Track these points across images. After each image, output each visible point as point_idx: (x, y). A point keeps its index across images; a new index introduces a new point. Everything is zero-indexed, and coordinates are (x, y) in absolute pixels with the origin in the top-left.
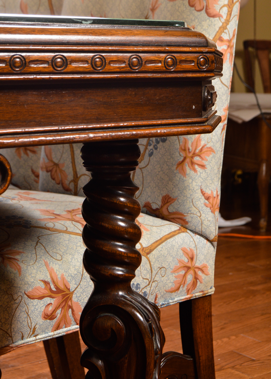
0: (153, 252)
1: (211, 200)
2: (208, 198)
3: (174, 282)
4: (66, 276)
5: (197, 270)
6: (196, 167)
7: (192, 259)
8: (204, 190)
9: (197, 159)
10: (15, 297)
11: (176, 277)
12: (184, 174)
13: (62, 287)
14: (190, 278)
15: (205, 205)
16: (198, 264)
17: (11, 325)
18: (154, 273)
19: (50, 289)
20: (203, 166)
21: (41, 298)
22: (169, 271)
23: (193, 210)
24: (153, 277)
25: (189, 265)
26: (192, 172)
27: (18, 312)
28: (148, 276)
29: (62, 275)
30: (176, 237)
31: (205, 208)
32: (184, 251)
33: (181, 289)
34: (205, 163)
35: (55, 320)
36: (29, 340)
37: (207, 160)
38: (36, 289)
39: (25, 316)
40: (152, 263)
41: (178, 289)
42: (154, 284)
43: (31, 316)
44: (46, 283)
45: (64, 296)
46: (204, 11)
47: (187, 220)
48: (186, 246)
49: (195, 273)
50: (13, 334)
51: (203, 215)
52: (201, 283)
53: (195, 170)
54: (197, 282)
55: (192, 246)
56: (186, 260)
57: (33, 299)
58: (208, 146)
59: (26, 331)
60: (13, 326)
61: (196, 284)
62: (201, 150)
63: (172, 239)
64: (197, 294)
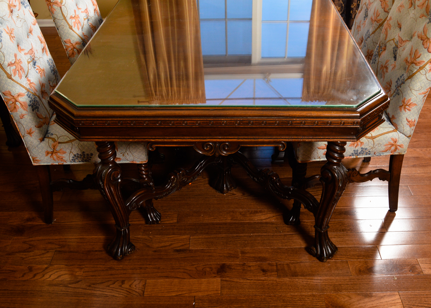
0: (376, 138)
1: (410, 123)
2: (409, 122)
3: (385, 149)
5: (397, 146)
6: (406, 110)
7: (395, 142)
8: (408, 118)
9: (407, 107)
10: (313, 148)
11: (386, 147)
12: (401, 111)
14: (393, 148)
15: (407, 124)
16: (398, 144)
17: (311, 155)
18: (375, 145)
20: (409, 110)
21: (323, 149)
22: (382, 145)
23: (401, 125)
24: (374, 146)
25: (394, 144)
26: (404, 111)
27: (314, 152)
28: (372, 146)
30: (390, 133)
31: (407, 125)
32: (392, 139)
33: (388, 151)
34: (410, 109)
36: (317, 160)
37: (412, 108)
38: (322, 146)
39: (317, 153)
40: (375, 142)
41: (387, 151)
42: (374, 149)
43: (319, 154)
46: (427, 49)
47: (398, 127)
48: (393, 137)
49: (396, 147)
50: (311, 158)
51: (405, 128)
52: (398, 150)
53: (405, 111)
54: (396, 150)
55: (397, 137)
56: (392, 142)
57: (320, 149)
58: (414, 103)
59: (316, 157)
60: (311, 156)
61: (396, 151)
62: (410, 104)
63: (387, 134)
64: (396, 154)
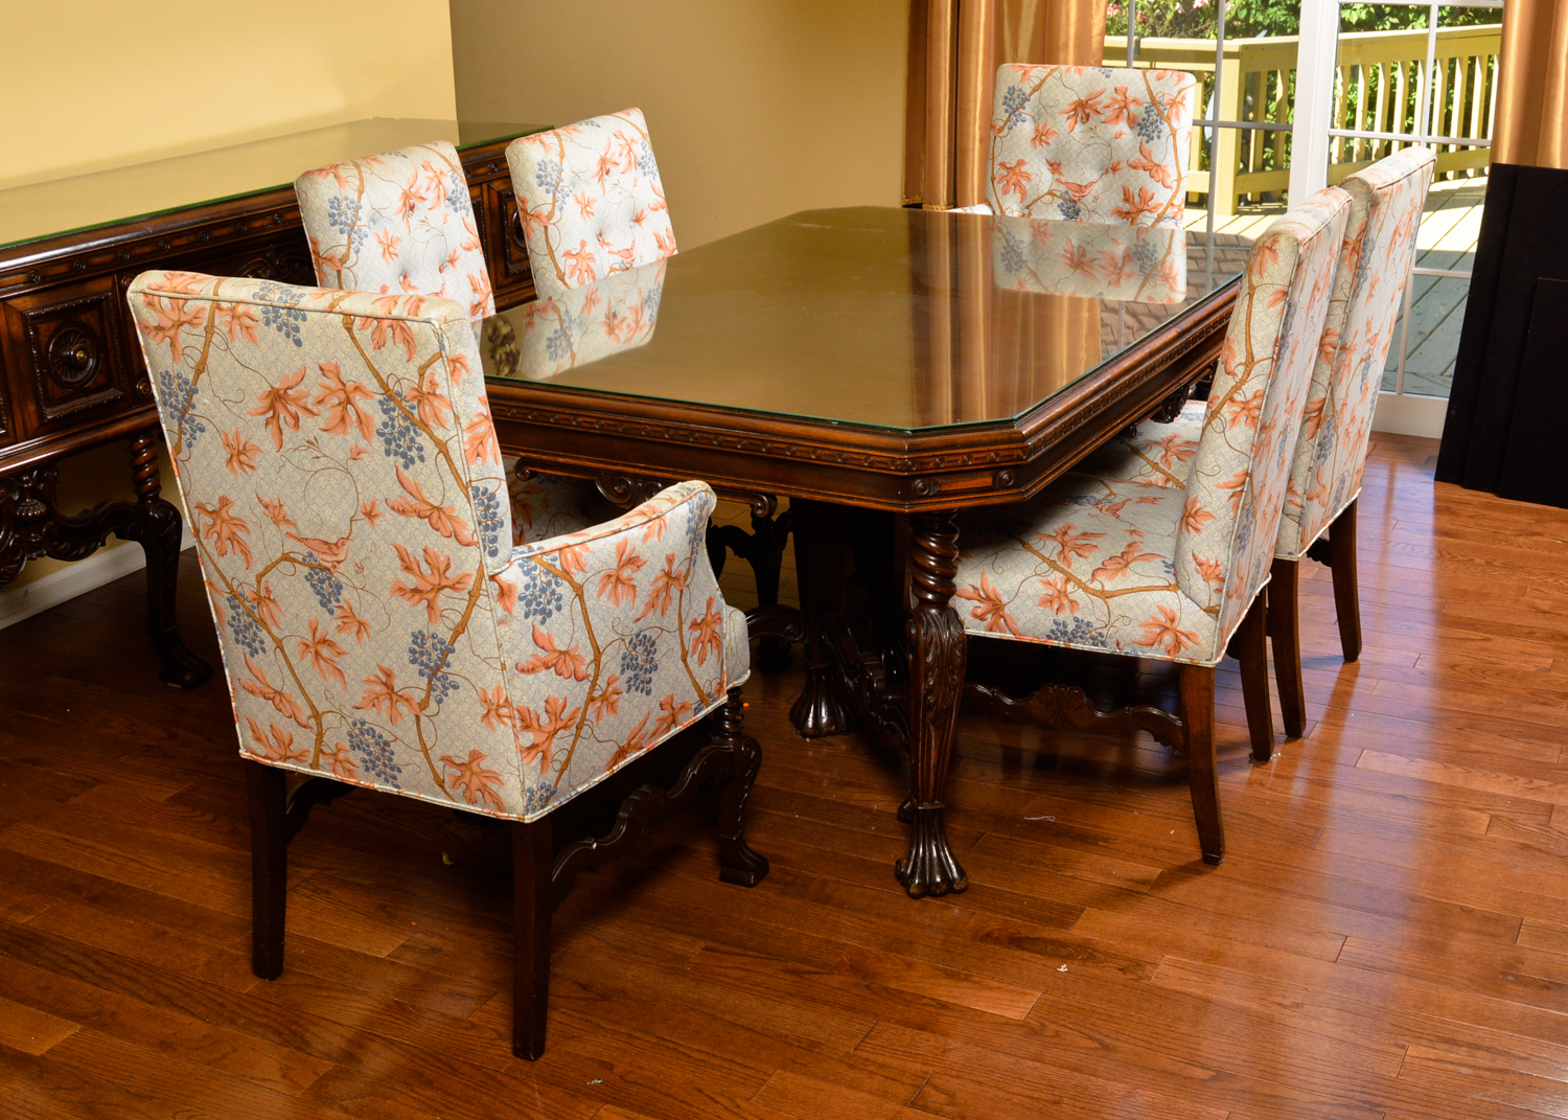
1: (1205, 568)
2: (1200, 564)
3: (1145, 636)
4: (998, 589)
5: (1179, 635)
6: (1190, 528)
7: (1172, 621)
8: (1196, 554)
9: (1191, 520)
11: (1146, 631)
13: (993, 597)
14: (1168, 639)
15: (1196, 570)
16: (1182, 628)
18: (1113, 618)
19: (980, 595)
20: (1197, 530)
21: (969, 599)
22: (1135, 624)
23: (1188, 575)
24: (1112, 622)
25: (1168, 625)
28: (1105, 619)
29: (994, 587)
30: (1155, 592)
32: (1162, 610)
33: (1156, 646)
34: (1199, 526)
35: (985, 622)
37: (1203, 525)
40: (1110, 608)
41: (1152, 645)
42: (1113, 629)
43: (961, 610)
44: (974, 588)
45: (994, 605)
47: (1179, 580)
48: (1166, 606)
51: (1192, 580)
52: (1186, 649)
54: (1180, 646)
55: (1176, 608)
56: (1163, 619)
58: (1205, 510)
61: (1179, 649)
62: (1196, 512)
63: (1147, 593)
